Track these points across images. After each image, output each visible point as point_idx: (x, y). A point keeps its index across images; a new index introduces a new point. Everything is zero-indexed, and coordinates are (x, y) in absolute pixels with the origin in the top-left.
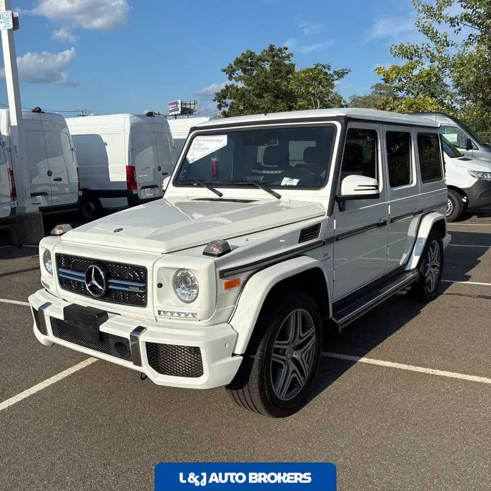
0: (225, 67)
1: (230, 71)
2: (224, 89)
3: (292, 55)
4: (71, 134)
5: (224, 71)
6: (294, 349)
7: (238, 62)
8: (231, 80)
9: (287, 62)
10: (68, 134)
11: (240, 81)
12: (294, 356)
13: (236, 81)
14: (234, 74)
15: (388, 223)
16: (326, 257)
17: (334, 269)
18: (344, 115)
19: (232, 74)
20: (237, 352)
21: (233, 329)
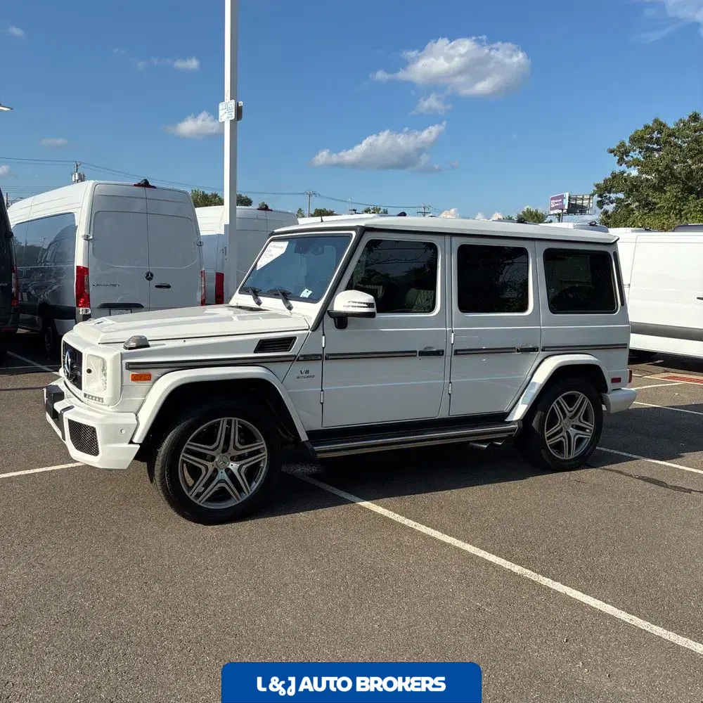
0: (614, 147)
1: (621, 153)
2: (609, 179)
5: (612, 151)
6: (231, 458)
7: (637, 140)
8: (621, 165)
11: (632, 167)
12: (230, 466)
13: (628, 167)
14: (627, 156)
15: (448, 353)
16: (306, 375)
17: (322, 390)
18: (363, 225)
19: (625, 157)
20: (135, 440)
21: (137, 419)
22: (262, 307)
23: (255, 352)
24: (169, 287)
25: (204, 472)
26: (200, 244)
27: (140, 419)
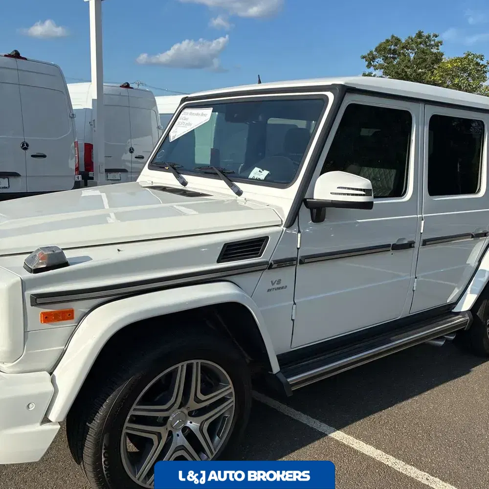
0: (365, 54)
1: (370, 59)
3: (441, 43)
4: (159, 113)
5: (364, 57)
6: (190, 414)
7: (381, 49)
8: (370, 67)
9: (434, 50)
10: (156, 112)
12: (188, 424)
13: (376, 69)
14: (373, 62)
15: (416, 245)
16: (276, 286)
17: (295, 304)
18: (342, 83)
19: (372, 62)
20: (52, 417)
21: (53, 381)
22: (189, 188)
23: (219, 261)
24: (44, 156)
25: (156, 443)
26: (73, 116)
27: (58, 382)
